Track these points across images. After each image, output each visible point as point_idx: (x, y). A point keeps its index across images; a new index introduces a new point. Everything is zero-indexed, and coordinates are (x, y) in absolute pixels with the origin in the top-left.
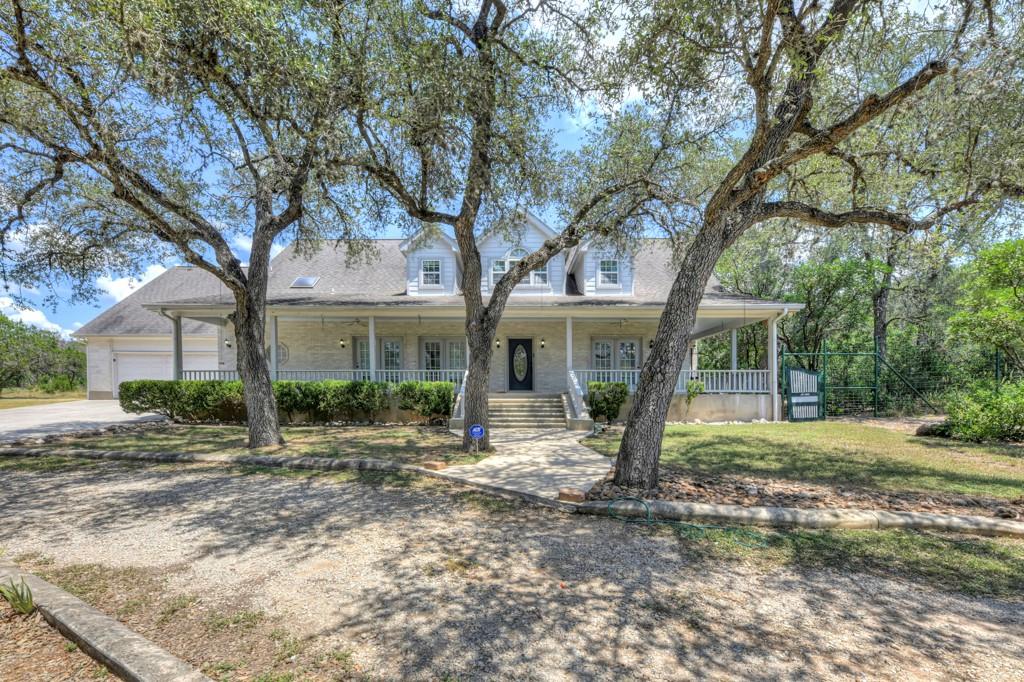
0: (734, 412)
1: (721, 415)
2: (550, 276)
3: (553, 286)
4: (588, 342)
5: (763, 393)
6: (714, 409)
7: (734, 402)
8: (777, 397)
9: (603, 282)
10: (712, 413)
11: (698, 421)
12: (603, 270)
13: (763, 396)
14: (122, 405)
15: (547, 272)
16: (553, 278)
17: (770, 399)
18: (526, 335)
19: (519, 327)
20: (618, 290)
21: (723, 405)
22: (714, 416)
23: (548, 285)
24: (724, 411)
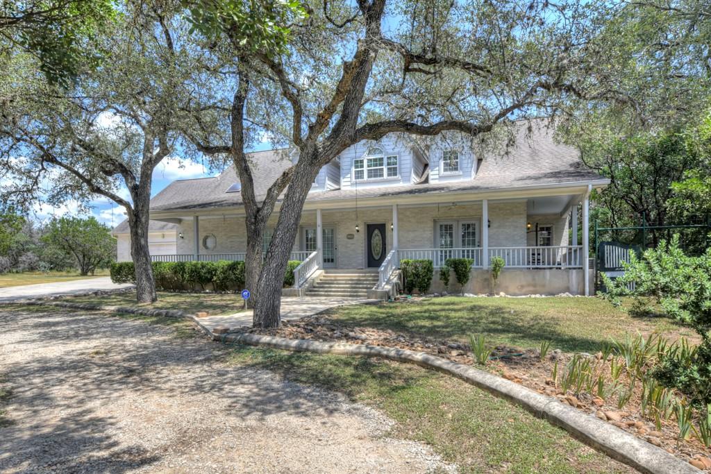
0: (544, 286)
1: (531, 289)
2: (400, 169)
3: (402, 177)
4: (431, 224)
5: (574, 269)
6: (524, 283)
7: (544, 277)
8: (588, 272)
9: (445, 170)
10: (522, 287)
11: (502, 294)
12: (445, 159)
13: (574, 271)
14: (112, 279)
15: (397, 166)
16: (403, 171)
17: (581, 274)
18: (380, 221)
19: (374, 214)
20: (459, 176)
21: (534, 279)
22: (524, 290)
23: (398, 177)
24: (535, 286)
